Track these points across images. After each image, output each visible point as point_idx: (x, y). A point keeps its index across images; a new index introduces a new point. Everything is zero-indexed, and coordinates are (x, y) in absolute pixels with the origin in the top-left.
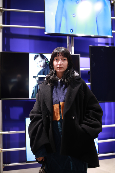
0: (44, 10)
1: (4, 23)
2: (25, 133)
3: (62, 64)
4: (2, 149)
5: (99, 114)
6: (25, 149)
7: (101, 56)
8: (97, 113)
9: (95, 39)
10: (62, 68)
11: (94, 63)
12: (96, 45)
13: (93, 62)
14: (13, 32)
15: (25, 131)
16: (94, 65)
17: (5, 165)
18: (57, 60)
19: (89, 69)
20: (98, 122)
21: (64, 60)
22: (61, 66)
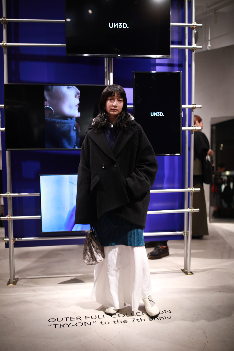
2: (39, 196)
3: (117, 105)
4: (11, 216)
5: (153, 170)
6: (40, 218)
8: (148, 168)
10: (117, 110)
11: (140, 98)
13: (138, 96)
15: (39, 194)
16: (140, 101)
17: (16, 239)
18: (112, 100)
20: (149, 183)
21: (120, 101)
22: (116, 108)
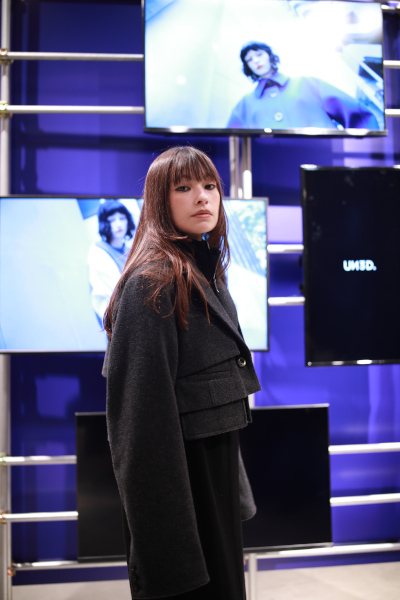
0: (142, 51)
1: (13, 101)
4: (7, 513)
7: (344, 203)
9: (335, 142)
11: (319, 228)
12: (336, 163)
13: (314, 224)
14: (46, 128)
16: (318, 234)
17: (19, 565)
19: (300, 247)
